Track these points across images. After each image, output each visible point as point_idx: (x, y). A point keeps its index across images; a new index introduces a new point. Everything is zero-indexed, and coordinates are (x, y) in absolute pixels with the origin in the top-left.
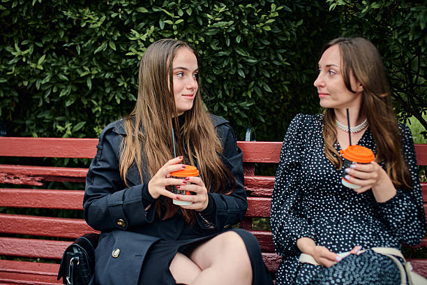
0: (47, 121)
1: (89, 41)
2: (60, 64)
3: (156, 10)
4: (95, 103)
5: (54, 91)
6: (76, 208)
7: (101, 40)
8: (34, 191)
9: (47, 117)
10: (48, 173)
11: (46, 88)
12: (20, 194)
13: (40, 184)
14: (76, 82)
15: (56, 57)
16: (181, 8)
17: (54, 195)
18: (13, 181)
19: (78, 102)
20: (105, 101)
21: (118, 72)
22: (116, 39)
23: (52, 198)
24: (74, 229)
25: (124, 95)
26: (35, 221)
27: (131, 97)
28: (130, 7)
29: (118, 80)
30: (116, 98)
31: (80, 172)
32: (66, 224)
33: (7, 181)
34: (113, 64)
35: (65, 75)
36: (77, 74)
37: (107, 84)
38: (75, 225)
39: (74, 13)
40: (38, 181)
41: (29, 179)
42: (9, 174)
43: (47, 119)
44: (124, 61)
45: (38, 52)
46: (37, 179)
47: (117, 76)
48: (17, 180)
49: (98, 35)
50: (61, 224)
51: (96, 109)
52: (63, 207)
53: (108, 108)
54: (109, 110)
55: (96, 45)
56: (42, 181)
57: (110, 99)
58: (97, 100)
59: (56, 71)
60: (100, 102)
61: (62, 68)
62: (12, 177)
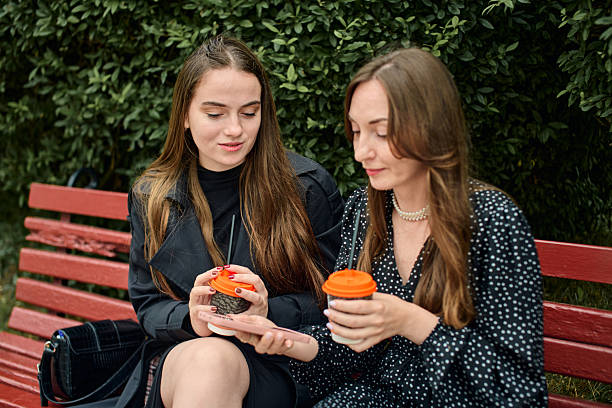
8: (104, 263)
10: (119, 241)
11: (138, 127)
12: (89, 265)
13: (111, 255)
18: (83, 247)
26: (99, 302)
33: (77, 246)
35: (156, 111)
39: (158, 28)
40: (111, 251)
41: (99, 246)
42: (80, 238)
45: (124, 78)
46: (109, 247)
48: (87, 246)
56: (114, 251)
62: (83, 242)
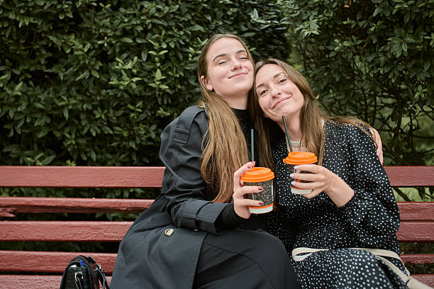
0: (14, 156)
1: (71, 69)
2: (36, 93)
3: (139, 41)
4: (68, 136)
5: (28, 121)
6: (53, 239)
7: (83, 68)
8: (6, 222)
9: (13, 151)
10: (23, 203)
11: (19, 118)
13: (12, 215)
14: (51, 112)
15: (33, 85)
16: (164, 40)
17: (29, 225)
19: (51, 134)
20: (78, 135)
21: (95, 103)
22: (98, 68)
23: (27, 229)
24: (51, 262)
25: (99, 127)
27: (107, 130)
28: (115, 37)
29: (95, 112)
30: (91, 130)
31: (58, 201)
32: (42, 257)
34: (92, 94)
35: (41, 104)
36: (54, 103)
37: (83, 116)
38: (52, 257)
39: (59, 39)
40: (10, 213)
43: (14, 154)
44: (104, 92)
45: (14, 79)
46: (9, 209)
47: (95, 107)
49: (81, 63)
50: (36, 257)
51: (69, 143)
52: (38, 238)
53: (81, 142)
54: (82, 144)
55: (76, 74)
56: (13, 212)
57: (85, 131)
58: (70, 134)
59: (32, 100)
60: (73, 136)
61: (39, 97)
